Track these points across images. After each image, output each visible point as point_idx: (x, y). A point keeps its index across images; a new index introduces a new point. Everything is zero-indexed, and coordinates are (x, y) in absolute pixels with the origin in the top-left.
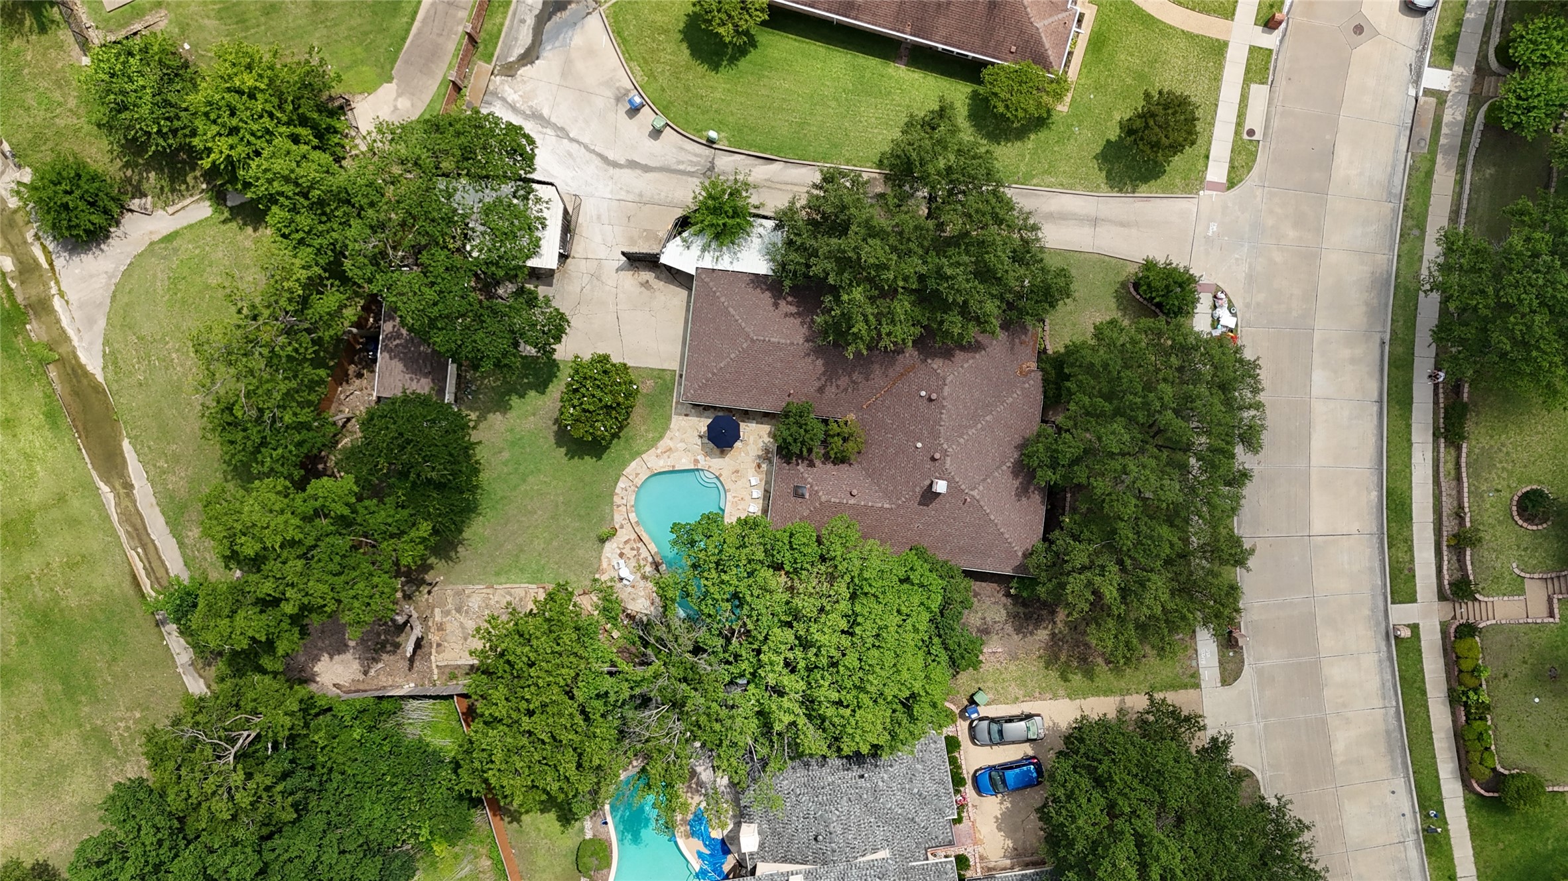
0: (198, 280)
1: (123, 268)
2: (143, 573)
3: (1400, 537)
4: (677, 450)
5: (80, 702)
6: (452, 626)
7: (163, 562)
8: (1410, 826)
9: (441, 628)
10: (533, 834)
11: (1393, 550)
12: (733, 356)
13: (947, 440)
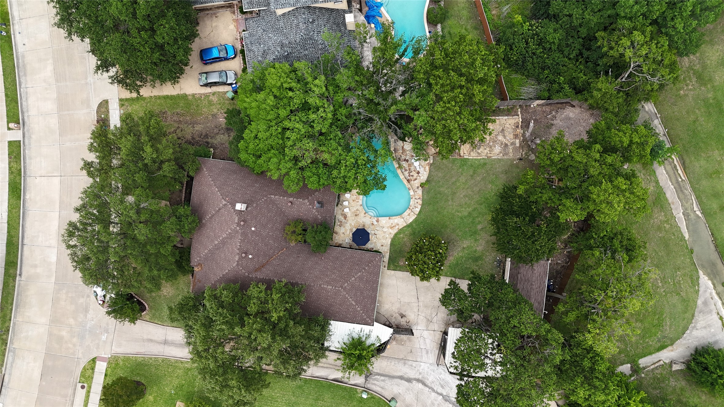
0: (646, 325)
1: (688, 332)
2: (678, 168)
3: (15, 175)
4: (388, 227)
5: (713, 99)
6: (510, 137)
7: (667, 173)
8: (17, 27)
9: (516, 136)
10: (469, 27)
11: (19, 168)
12: (353, 279)
13: (237, 232)
